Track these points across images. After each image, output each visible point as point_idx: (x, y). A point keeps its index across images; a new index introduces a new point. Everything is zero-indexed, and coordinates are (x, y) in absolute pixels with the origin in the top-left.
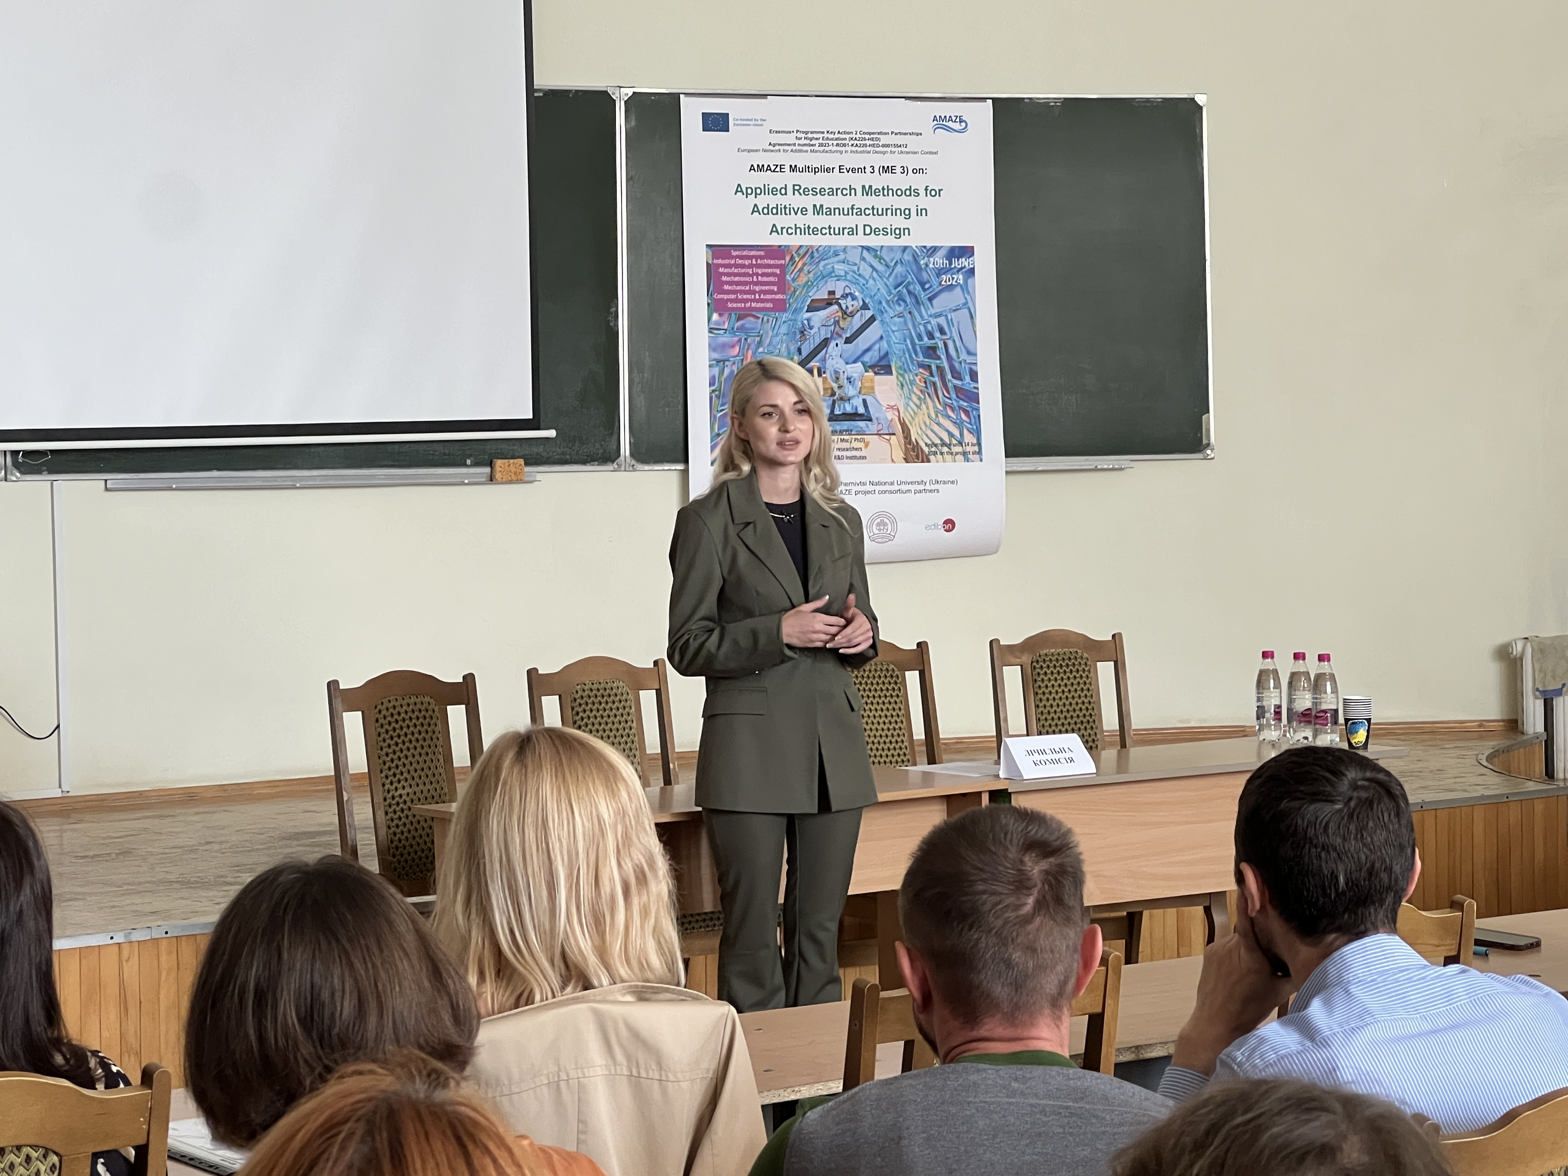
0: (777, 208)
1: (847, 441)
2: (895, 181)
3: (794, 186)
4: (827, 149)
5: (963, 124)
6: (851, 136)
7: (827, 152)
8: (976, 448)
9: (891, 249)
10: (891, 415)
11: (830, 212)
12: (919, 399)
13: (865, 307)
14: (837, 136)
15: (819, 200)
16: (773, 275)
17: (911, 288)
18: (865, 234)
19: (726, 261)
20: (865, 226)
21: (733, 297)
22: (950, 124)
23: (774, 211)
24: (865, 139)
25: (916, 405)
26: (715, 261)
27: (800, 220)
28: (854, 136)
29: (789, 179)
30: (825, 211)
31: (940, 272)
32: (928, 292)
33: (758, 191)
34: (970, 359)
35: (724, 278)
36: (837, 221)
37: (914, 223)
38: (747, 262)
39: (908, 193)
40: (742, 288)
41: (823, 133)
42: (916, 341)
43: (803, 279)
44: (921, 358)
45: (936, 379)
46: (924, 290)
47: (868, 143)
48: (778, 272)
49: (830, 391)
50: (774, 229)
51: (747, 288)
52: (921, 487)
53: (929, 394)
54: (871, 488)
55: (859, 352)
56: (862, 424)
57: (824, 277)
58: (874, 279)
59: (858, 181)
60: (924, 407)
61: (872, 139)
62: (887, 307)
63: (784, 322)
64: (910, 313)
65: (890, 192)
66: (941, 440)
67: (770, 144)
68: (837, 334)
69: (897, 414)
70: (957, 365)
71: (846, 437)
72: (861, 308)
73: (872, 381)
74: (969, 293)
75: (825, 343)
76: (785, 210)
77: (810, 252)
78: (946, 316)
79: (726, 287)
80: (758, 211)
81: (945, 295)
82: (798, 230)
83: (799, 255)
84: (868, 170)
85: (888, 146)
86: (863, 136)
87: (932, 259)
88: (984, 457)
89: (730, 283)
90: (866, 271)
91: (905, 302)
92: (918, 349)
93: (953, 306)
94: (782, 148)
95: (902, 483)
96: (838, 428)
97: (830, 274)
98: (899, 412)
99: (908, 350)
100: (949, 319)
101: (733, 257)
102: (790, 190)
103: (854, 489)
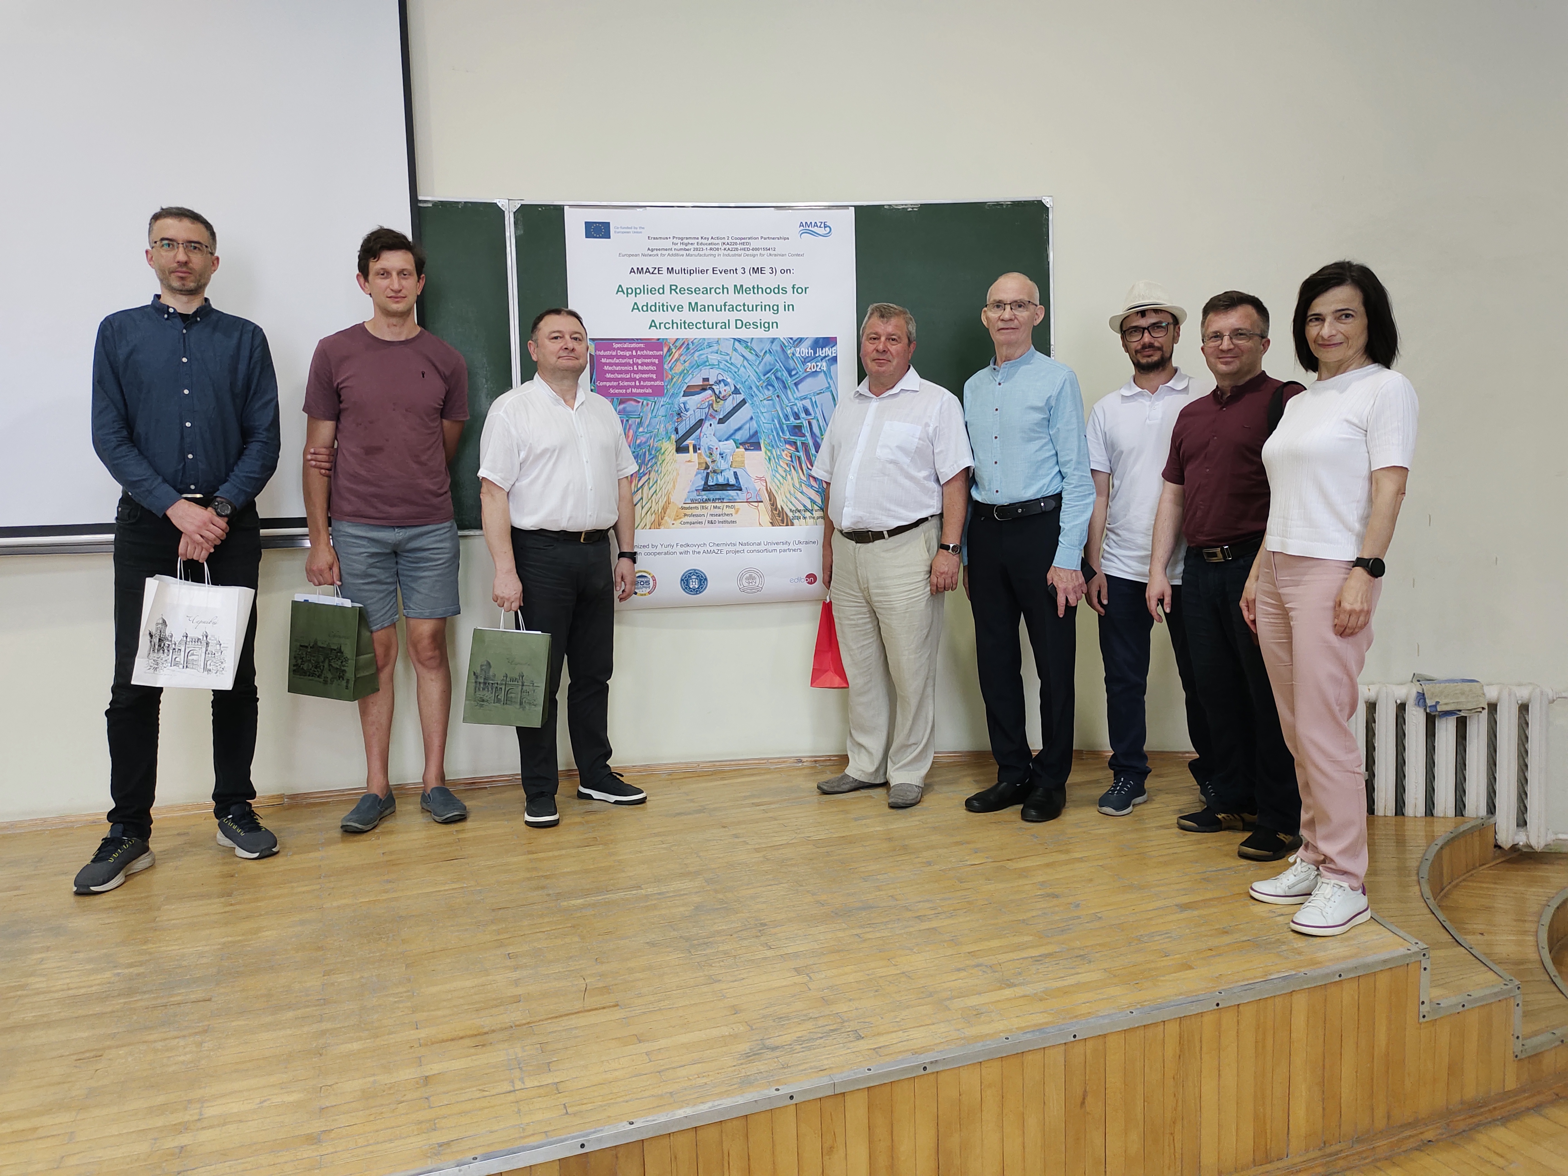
0: (655, 306)
1: (719, 508)
2: (765, 280)
3: (671, 286)
6: (723, 241)
7: (701, 255)
9: (761, 340)
10: (759, 486)
11: (704, 308)
12: (785, 471)
14: (710, 241)
15: (694, 298)
16: (653, 364)
17: (779, 374)
18: (736, 328)
19: (608, 353)
20: (736, 320)
21: (615, 384)
22: (815, 229)
23: (653, 308)
24: (736, 244)
25: (782, 477)
26: (598, 353)
27: (677, 316)
28: (726, 241)
29: (667, 280)
30: (699, 308)
31: (805, 360)
32: (794, 378)
33: (638, 291)
35: (606, 368)
36: (711, 317)
37: (782, 317)
38: (628, 354)
39: (776, 291)
40: (624, 376)
41: (698, 239)
42: (784, 421)
43: (679, 368)
44: (788, 436)
45: (802, 454)
46: (791, 376)
47: (739, 247)
48: (657, 362)
50: (653, 324)
51: (628, 376)
52: (786, 547)
53: (794, 467)
54: (741, 548)
55: (732, 431)
56: (732, 493)
57: (699, 366)
58: (744, 367)
59: (730, 281)
60: (789, 478)
61: (743, 244)
62: (757, 392)
63: (662, 405)
64: (778, 396)
65: (760, 290)
66: (805, 506)
67: (649, 249)
69: (765, 484)
71: (718, 505)
73: (743, 456)
74: (831, 378)
75: (700, 423)
76: (663, 307)
77: (686, 345)
78: (811, 398)
79: (608, 376)
80: (638, 308)
81: (809, 380)
82: (675, 325)
83: (676, 347)
84: (740, 271)
85: (758, 249)
86: (735, 241)
87: (798, 349)
89: (613, 372)
90: (737, 360)
91: (773, 386)
92: (785, 428)
93: (816, 390)
94: (659, 253)
95: (768, 543)
96: (711, 497)
97: (705, 363)
98: (766, 482)
99: (776, 429)
100: (814, 401)
101: (614, 349)
102: (667, 289)
103: (725, 548)
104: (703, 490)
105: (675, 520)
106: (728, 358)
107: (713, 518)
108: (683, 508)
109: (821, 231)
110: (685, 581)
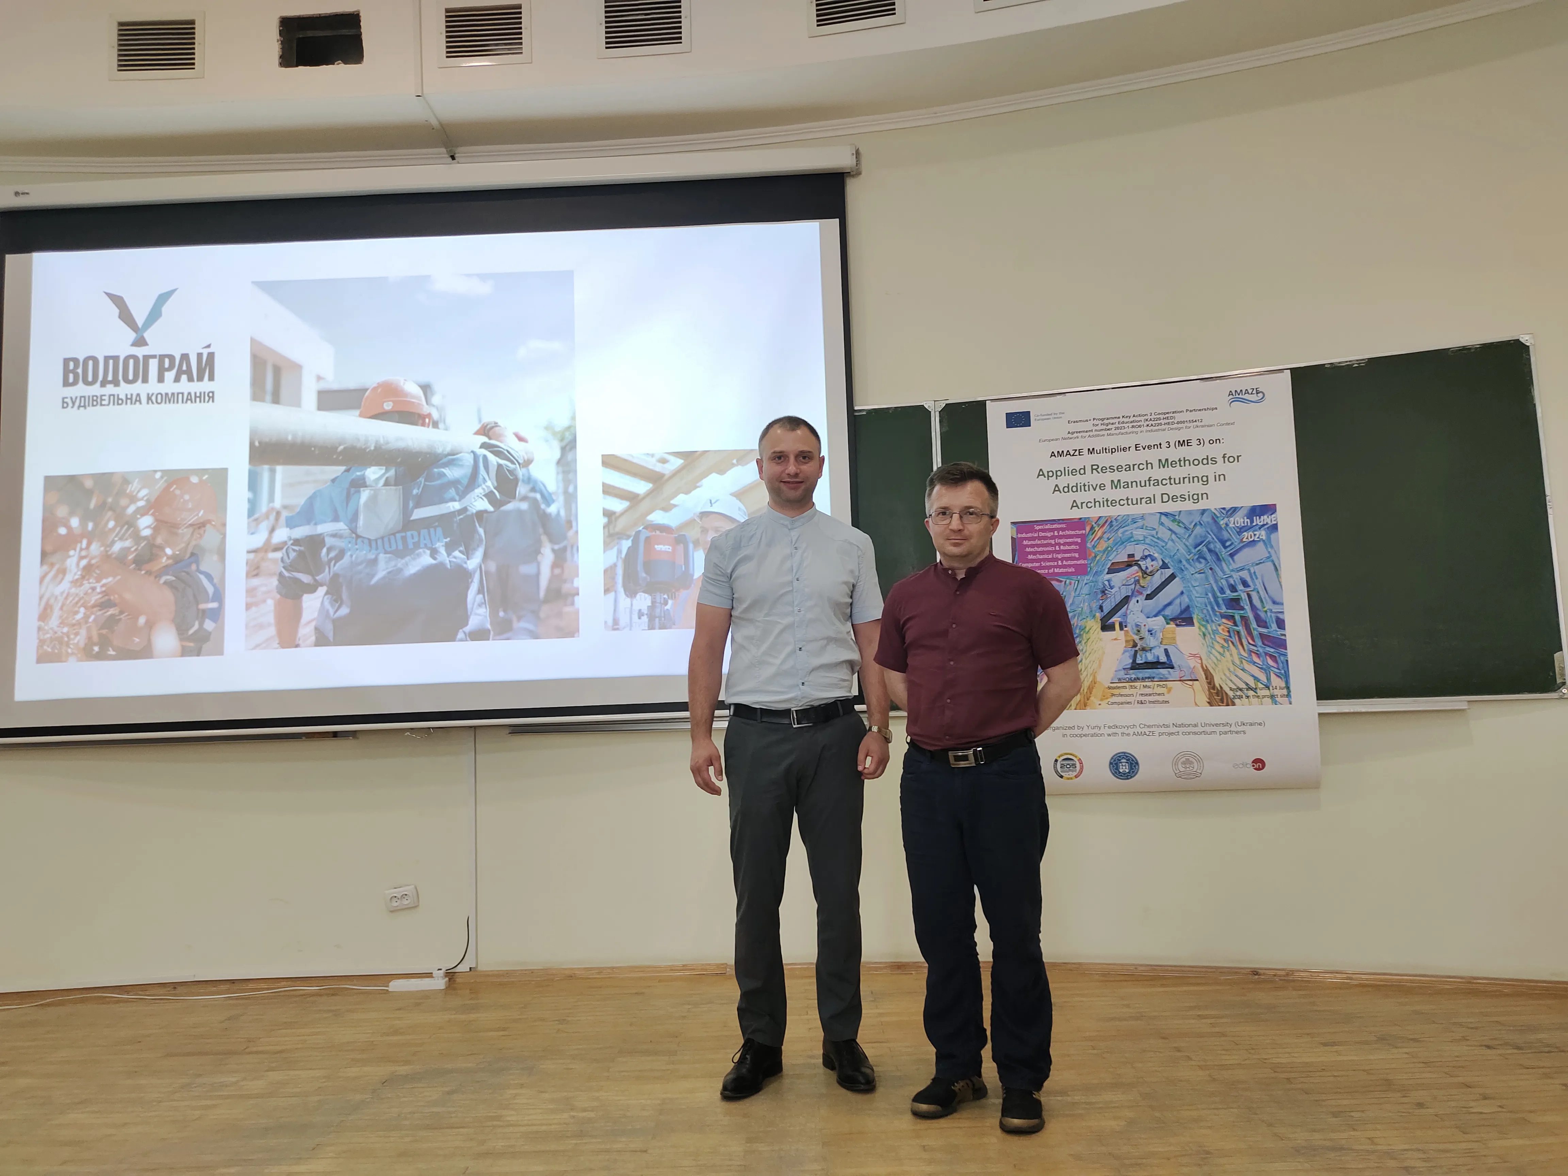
0: (1077, 487)
1: (1149, 687)
2: (1192, 452)
3: (1092, 466)
4: (1123, 431)
5: (1260, 395)
6: (1146, 417)
7: (1122, 434)
8: (1285, 692)
9: (1190, 513)
10: (1193, 663)
11: (1127, 485)
12: (1223, 647)
13: (1165, 566)
14: (1132, 419)
15: (1116, 476)
16: (1074, 543)
17: (1212, 546)
19: (1029, 535)
20: (1162, 494)
22: (1247, 396)
23: (1075, 489)
24: (1159, 419)
25: (1219, 653)
26: (1019, 536)
27: (1099, 495)
28: (1149, 417)
29: (1088, 460)
30: (1122, 485)
31: (1241, 530)
32: (1228, 549)
33: (1059, 473)
34: (1276, 608)
35: (1028, 550)
36: (1134, 493)
37: (1212, 487)
38: (1049, 534)
39: (1205, 462)
40: (1046, 556)
41: (1119, 418)
42: (1219, 594)
44: (1224, 610)
45: (1241, 628)
46: (1225, 547)
47: (1163, 422)
48: (1080, 541)
49: (1132, 643)
50: (1074, 505)
51: (1050, 556)
52: (1227, 729)
53: (1233, 643)
54: (1175, 730)
55: (1161, 607)
56: (1164, 671)
57: (1123, 543)
58: (1172, 540)
59: (1153, 456)
60: (1227, 654)
61: (1167, 418)
63: (1086, 584)
64: (1211, 569)
65: (1187, 462)
66: (1247, 684)
67: (1069, 433)
68: (1138, 591)
69: (1200, 661)
70: (1262, 615)
71: (1148, 684)
72: (1161, 568)
73: (1174, 632)
74: (1272, 547)
75: (1126, 600)
76: (1085, 487)
77: (1109, 523)
78: (1249, 570)
79: (1030, 557)
80: (1059, 490)
81: (1246, 551)
82: (1097, 504)
83: (1098, 525)
84: (1164, 445)
85: (1183, 422)
86: (1158, 416)
87: (1232, 519)
88: (1293, 700)
89: (1034, 553)
90: (1164, 534)
91: (1205, 559)
92: (1221, 602)
93: (1256, 560)
94: (1080, 435)
95: (1206, 725)
96: (1140, 676)
97: (1129, 539)
98: (1201, 659)
99: (1210, 603)
100: (1252, 571)
101: (1036, 531)
102: (1088, 469)
103: (1157, 730)
104: (1132, 669)
105: (1102, 700)
106: (1154, 532)
107: (1143, 698)
108: (1109, 688)
109: (1253, 397)
110: (1115, 764)
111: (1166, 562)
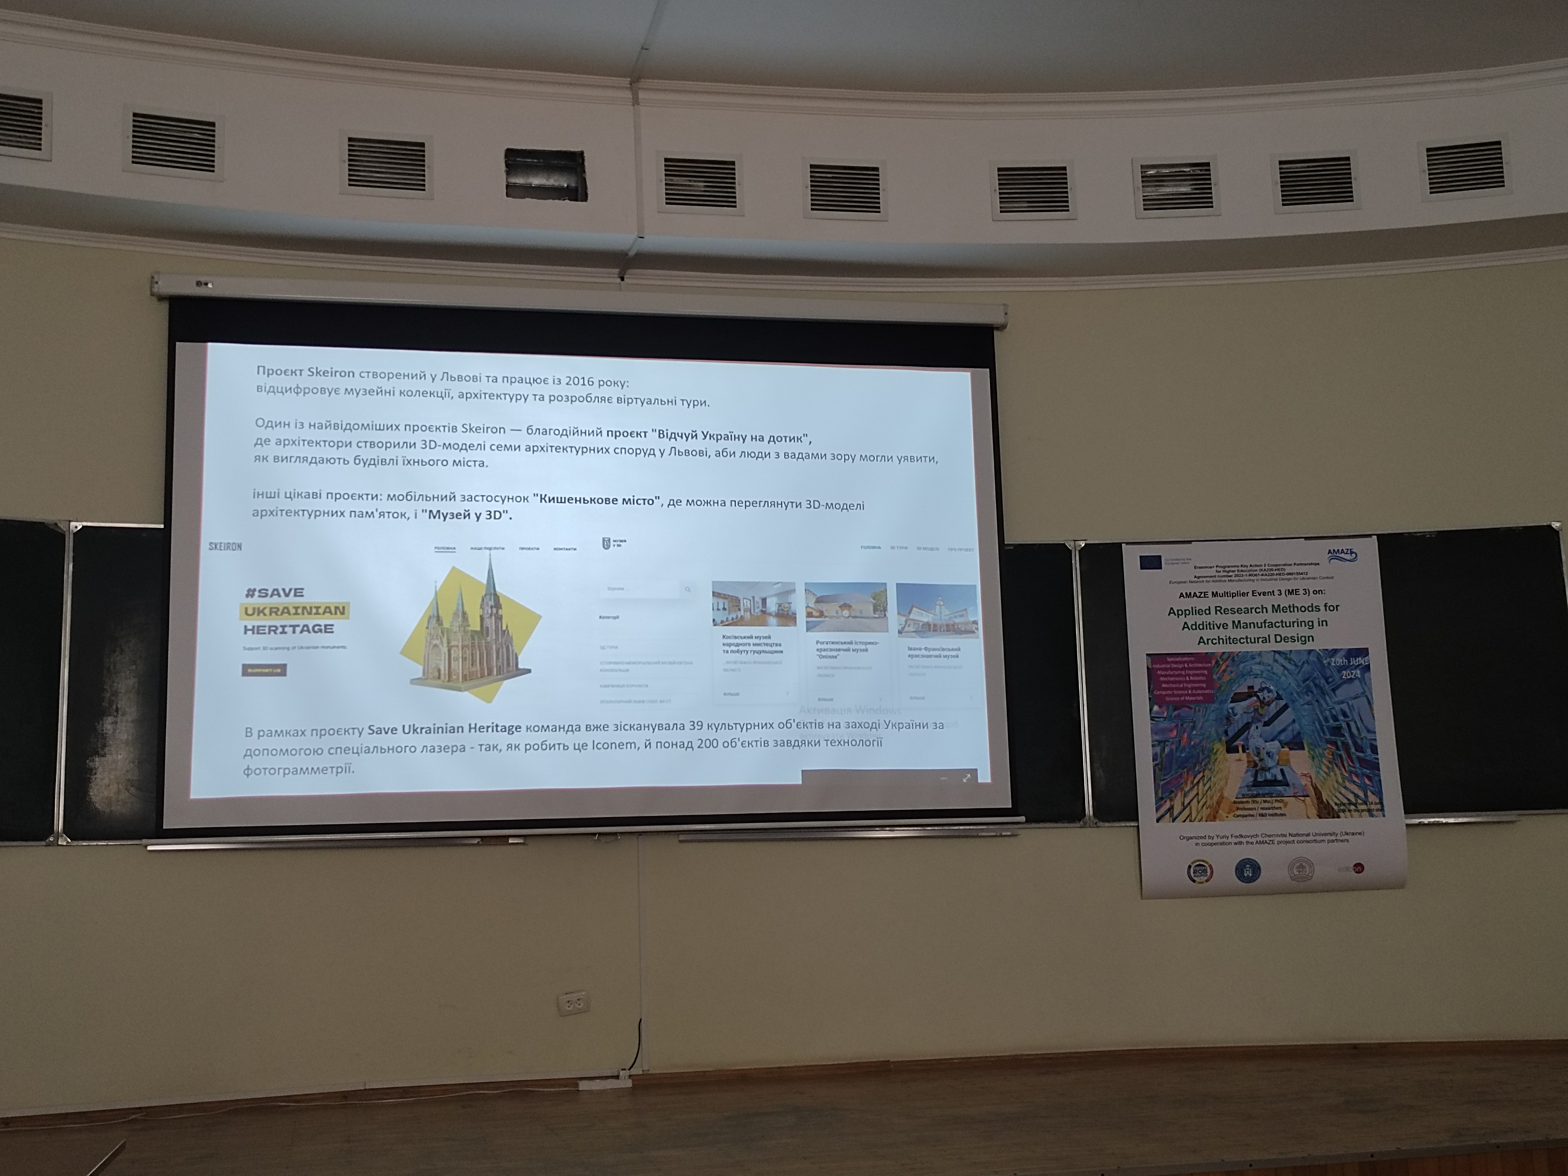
0: (1203, 625)
1: (1269, 802)
2: (1299, 601)
3: (1216, 607)
4: (1241, 578)
5: (1354, 555)
6: (1261, 568)
7: (1241, 581)
8: (1379, 807)
9: (1298, 652)
10: (1304, 781)
11: (1247, 626)
12: (1328, 768)
13: (1279, 697)
14: (1249, 568)
15: (1236, 617)
16: (1203, 675)
17: (1317, 682)
18: (1276, 642)
19: (1163, 666)
20: (1276, 635)
21: (1170, 692)
22: (1343, 555)
23: (1201, 627)
24: (1272, 570)
25: (1326, 773)
26: (1155, 666)
27: (1222, 633)
28: (1263, 568)
29: (1213, 602)
30: (1242, 625)
31: (1340, 669)
32: (1331, 685)
33: (1187, 612)
34: (1370, 736)
35: (1162, 679)
36: (1252, 633)
37: (1317, 631)
38: (1180, 666)
39: (1310, 609)
40: (1178, 685)
41: (1238, 566)
42: (1323, 723)
43: (1227, 678)
44: (1328, 737)
45: (1342, 753)
46: (1328, 683)
47: (1275, 572)
48: (1207, 673)
49: (1253, 764)
50: (1201, 640)
51: (1181, 686)
52: (1333, 838)
53: (1336, 765)
54: (1292, 839)
55: (1276, 732)
56: (1280, 788)
57: (1243, 676)
58: (1285, 676)
59: (1268, 602)
60: (1332, 774)
61: (1278, 570)
62: (1298, 698)
63: (1213, 711)
64: (1317, 701)
65: (1296, 609)
66: (1348, 800)
67: (1195, 577)
68: (1257, 719)
69: (1309, 780)
70: (1359, 741)
71: (1268, 799)
72: (1276, 699)
73: (1288, 754)
74: (1365, 683)
75: (1247, 726)
76: (1210, 626)
77: (1231, 657)
78: (1348, 703)
79: (1164, 686)
80: (1188, 627)
81: (1345, 687)
82: (1221, 641)
83: (1222, 660)
84: (1276, 593)
85: (1292, 574)
86: (1271, 568)
87: (1333, 659)
88: (1386, 813)
89: (1168, 682)
90: (1278, 669)
91: (1312, 692)
92: (1326, 729)
93: (1353, 695)
94: (1204, 579)
95: (1316, 834)
96: (1261, 792)
97: (1250, 673)
98: (1311, 778)
99: (1317, 730)
100: (1350, 704)
101: (1168, 663)
102: (1213, 611)
103: (1277, 839)
104: (1254, 786)
105: (1229, 813)
106: (1269, 668)
107: (1264, 812)
108: (1235, 802)
109: (1348, 557)
110: (1240, 869)
111: (1280, 693)
